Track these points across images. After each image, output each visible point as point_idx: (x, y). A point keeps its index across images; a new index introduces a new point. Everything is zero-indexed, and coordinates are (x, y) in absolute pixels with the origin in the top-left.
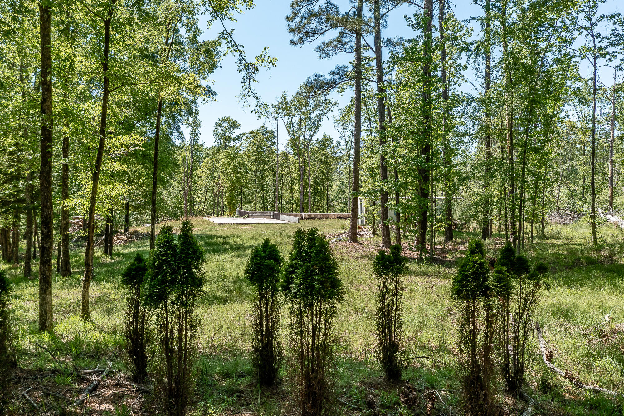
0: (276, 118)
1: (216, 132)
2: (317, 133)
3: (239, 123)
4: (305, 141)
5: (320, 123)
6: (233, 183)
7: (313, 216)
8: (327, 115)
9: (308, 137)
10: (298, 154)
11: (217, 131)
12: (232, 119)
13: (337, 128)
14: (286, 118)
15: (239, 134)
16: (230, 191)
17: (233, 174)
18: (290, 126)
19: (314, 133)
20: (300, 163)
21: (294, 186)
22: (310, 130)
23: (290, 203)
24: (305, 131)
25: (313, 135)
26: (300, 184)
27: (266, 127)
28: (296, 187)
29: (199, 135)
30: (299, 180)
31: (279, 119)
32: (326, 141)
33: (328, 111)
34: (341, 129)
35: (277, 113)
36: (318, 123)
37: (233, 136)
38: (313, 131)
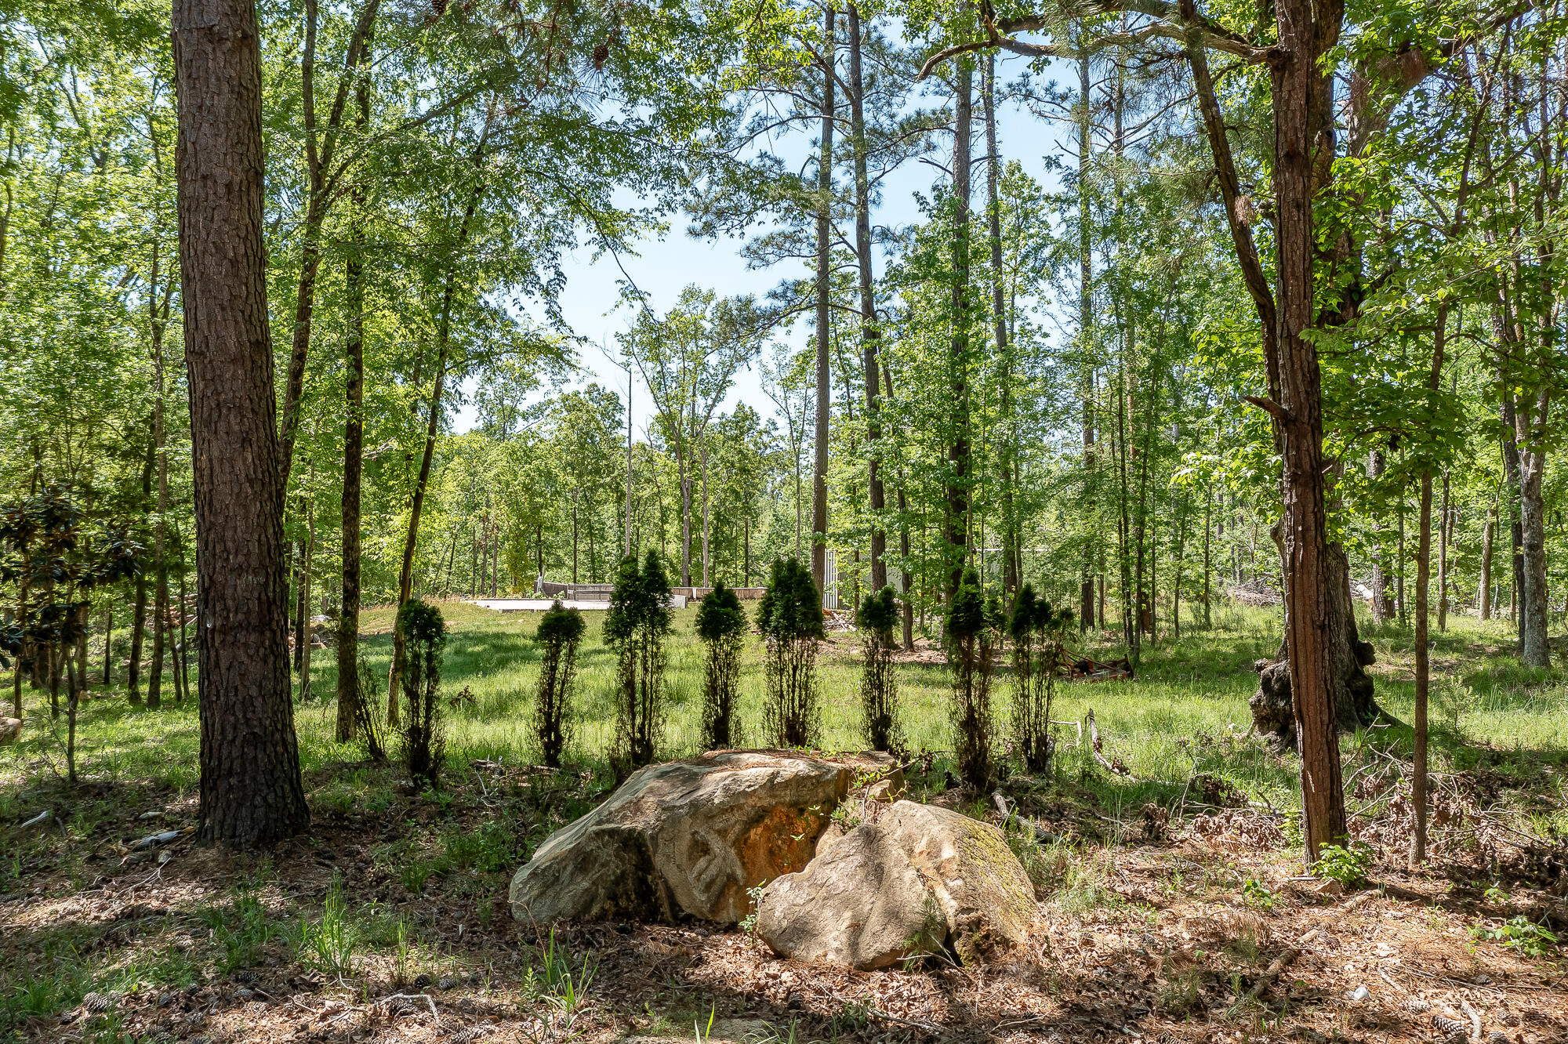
0: (626, 366)
2: (722, 400)
4: (694, 419)
5: (729, 378)
6: (523, 518)
8: (747, 358)
9: (701, 411)
10: (679, 450)
13: (769, 389)
14: (650, 365)
15: (536, 402)
16: (517, 538)
17: (523, 498)
18: (658, 384)
19: (715, 401)
20: (682, 471)
21: (667, 527)
22: (705, 394)
24: (694, 395)
25: (713, 405)
26: (681, 520)
27: (600, 386)
28: (672, 529)
30: (680, 511)
31: (634, 367)
32: (744, 419)
34: (779, 392)
35: (628, 353)
36: (725, 377)
37: (522, 407)
38: (713, 395)
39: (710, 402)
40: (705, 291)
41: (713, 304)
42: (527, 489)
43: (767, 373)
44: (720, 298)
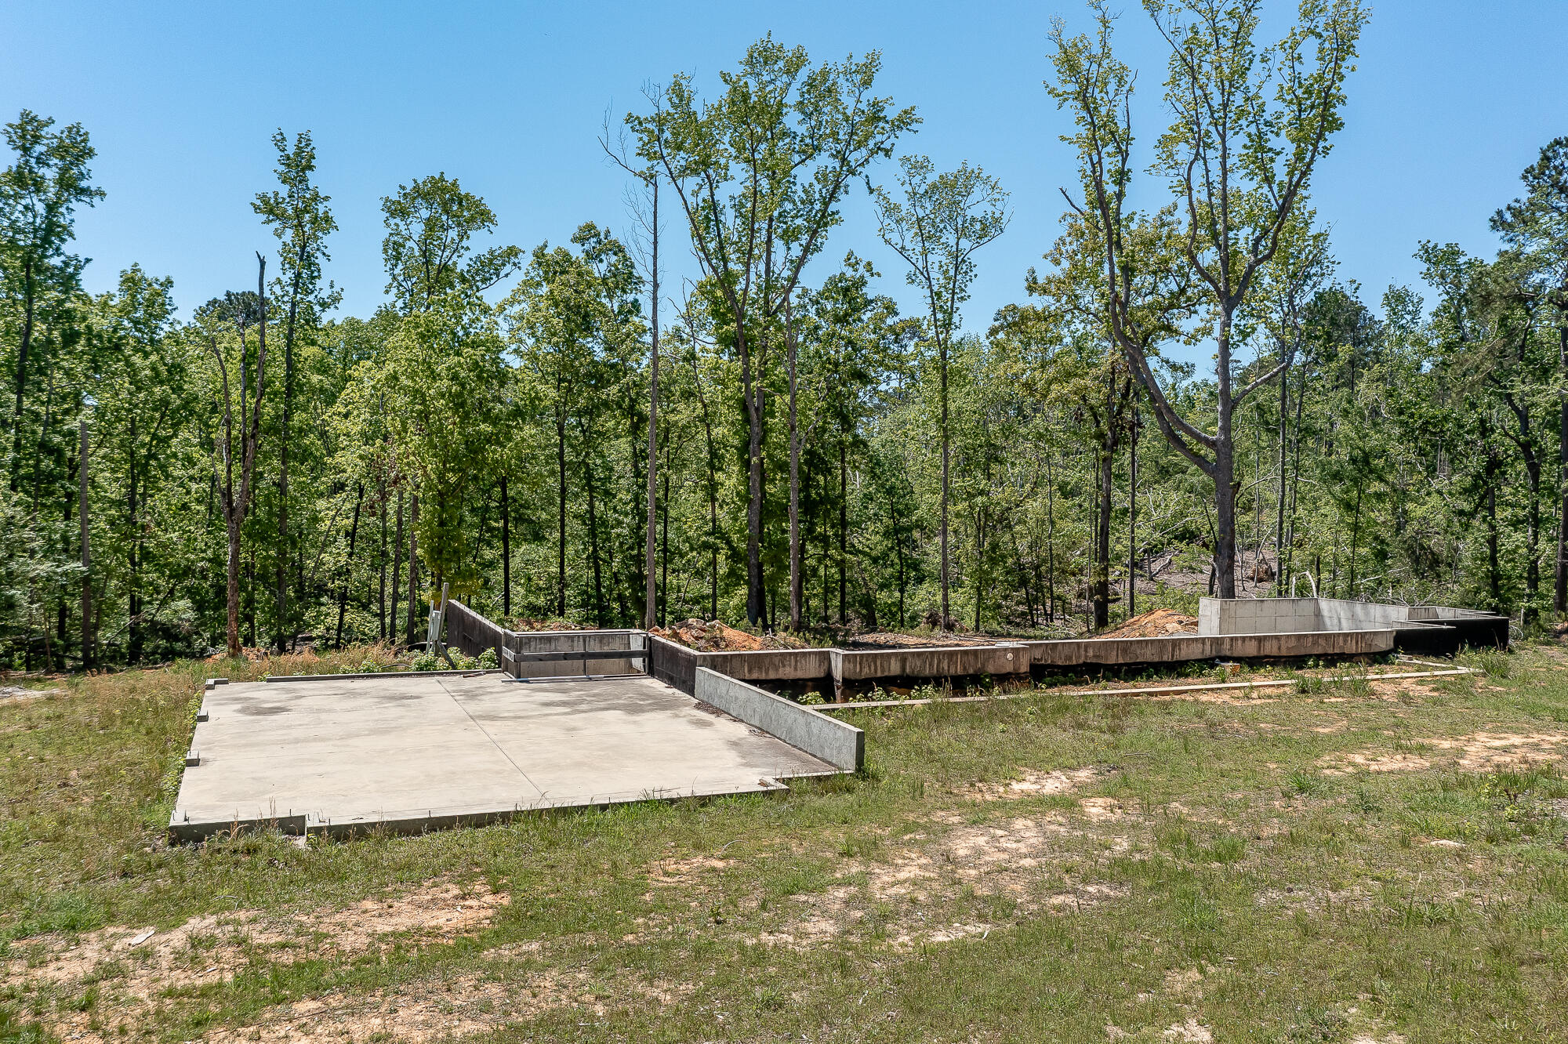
0: (650, 178)
1: (394, 251)
2: (818, 249)
3: (490, 204)
4: (769, 282)
5: (833, 207)
6: (448, 457)
8: (865, 170)
9: (781, 268)
10: (739, 343)
11: (397, 246)
12: (454, 184)
13: (895, 238)
14: (692, 181)
15: (485, 251)
16: (442, 499)
17: (450, 421)
18: (705, 219)
19: (806, 250)
20: (746, 378)
21: (719, 476)
22: (789, 236)
23: (706, 546)
24: (769, 241)
25: (804, 259)
26: (746, 464)
27: (601, 229)
28: (730, 481)
29: (321, 260)
30: (744, 449)
31: (663, 180)
33: (872, 153)
34: (913, 244)
35: (651, 153)
36: (826, 204)
37: (462, 264)
38: (805, 238)
39: (796, 250)
40: (790, 48)
41: (803, 75)
42: (458, 403)
43: (891, 209)
44: (815, 66)
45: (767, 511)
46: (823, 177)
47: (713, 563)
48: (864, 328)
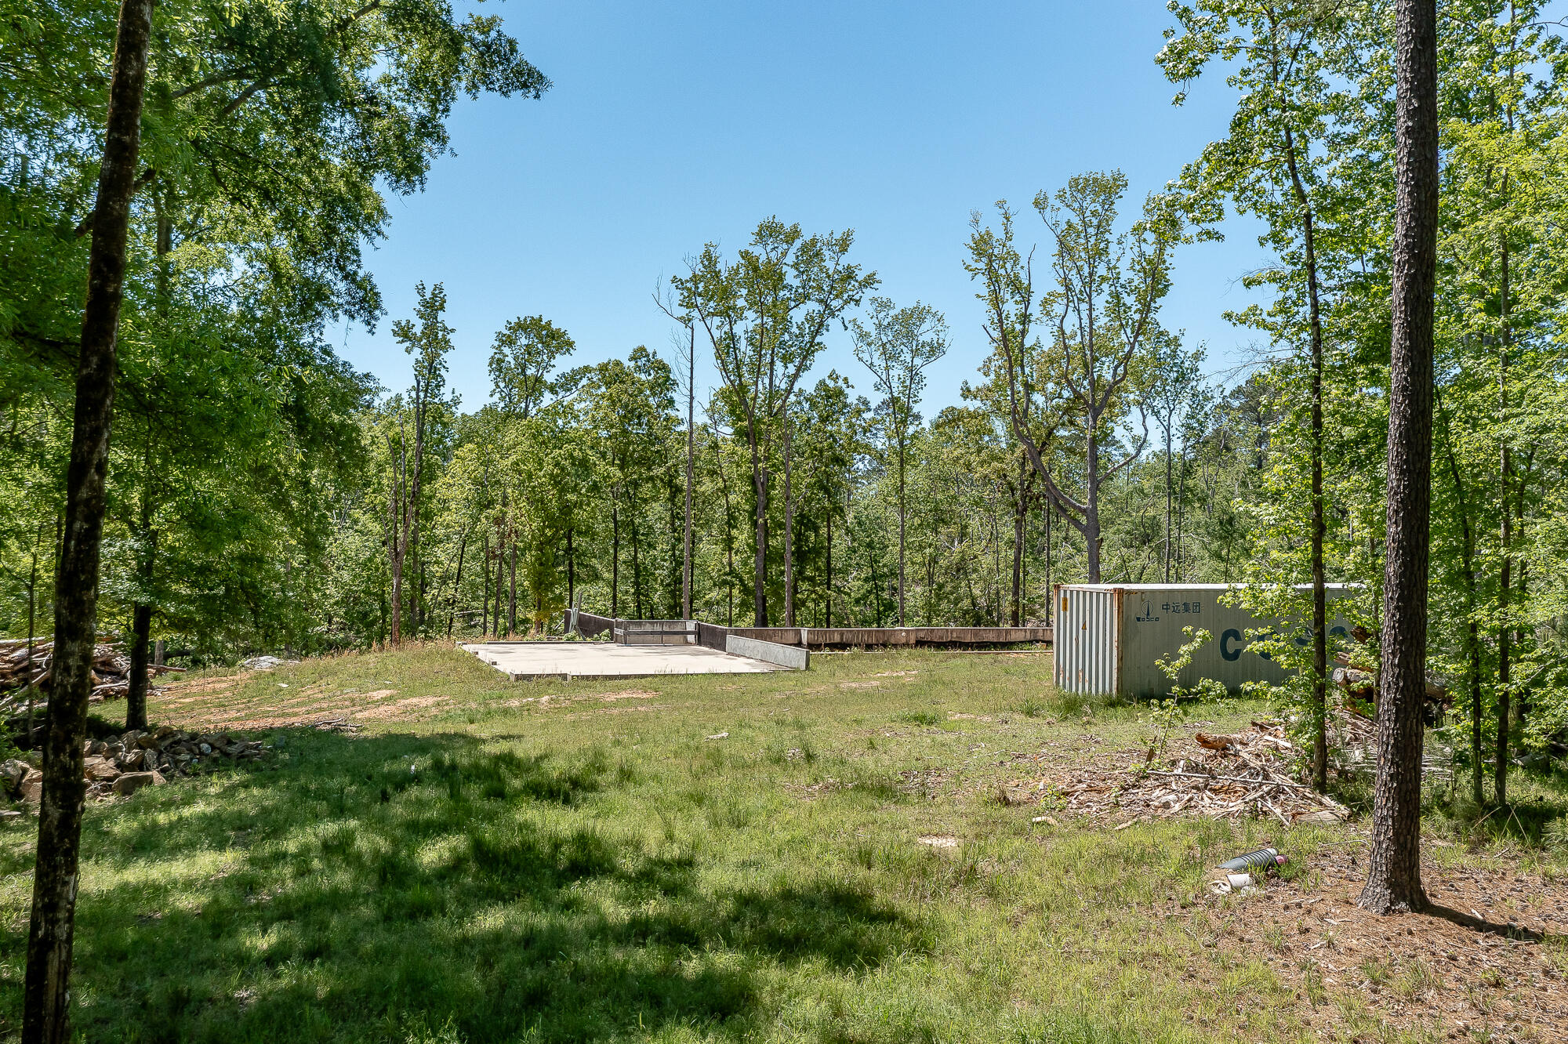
0: (687, 321)
1: (497, 365)
2: (807, 368)
3: (572, 336)
4: (773, 393)
5: (818, 339)
6: (550, 521)
7: (837, 639)
8: (842, 314)
9: (781, 382)
10: (749, 435)
11: (500, 361)
12: (549, 323)
13: (866, 357)
14: (717, 320)
15: (568, 370)
16: (540, 548)
17: (552, 493)
18: (726, 347)
19: (799, 369)
20: (755, 460)
21: (735, 532)
22: (786, 359)
23: (725, 583)
24: (772, 363)
25: (796, 376)
26: (755, 524)
27: (650, 351)
28: (742, 536)
29: (443, 372)
30: (753, 513)
32: (831, 397)
33: (846, 302)
34: (879, 361)
35: (688, 304)
36: (813, 338)
37: (550, 377)
38: (797, 361)
39: (792, 369)
40: (788, 227)
41: (798, 243)
42: (555, 480)
43: (863, 336)
44: (807, 237)
45: (769, 557)
46: (810, 319)
47: (730, 595)
48: (841, 426)
